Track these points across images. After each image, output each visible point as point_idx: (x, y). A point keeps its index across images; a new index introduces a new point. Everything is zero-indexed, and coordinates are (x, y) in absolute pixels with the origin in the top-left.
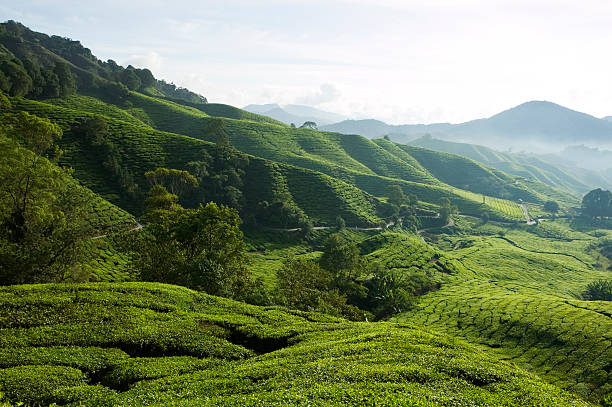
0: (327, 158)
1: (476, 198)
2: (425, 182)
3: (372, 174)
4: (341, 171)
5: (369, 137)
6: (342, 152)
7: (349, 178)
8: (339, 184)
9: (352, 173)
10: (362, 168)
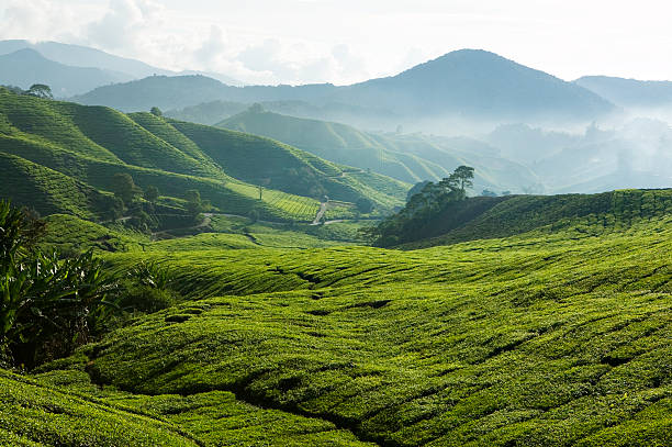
0: (51, 139)
1: (249, 191)
2: (197, 174)
3: (117, 161)
4: (67, 157)
5: (124, 109)
6: (76, 131)
7: (79, 168)
8: (41, 172)
9: (85, 161)
10: (103, 154)
